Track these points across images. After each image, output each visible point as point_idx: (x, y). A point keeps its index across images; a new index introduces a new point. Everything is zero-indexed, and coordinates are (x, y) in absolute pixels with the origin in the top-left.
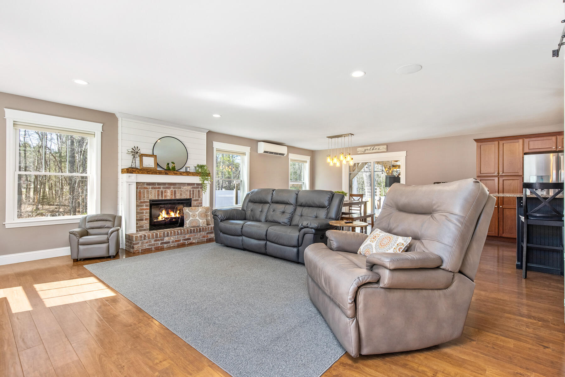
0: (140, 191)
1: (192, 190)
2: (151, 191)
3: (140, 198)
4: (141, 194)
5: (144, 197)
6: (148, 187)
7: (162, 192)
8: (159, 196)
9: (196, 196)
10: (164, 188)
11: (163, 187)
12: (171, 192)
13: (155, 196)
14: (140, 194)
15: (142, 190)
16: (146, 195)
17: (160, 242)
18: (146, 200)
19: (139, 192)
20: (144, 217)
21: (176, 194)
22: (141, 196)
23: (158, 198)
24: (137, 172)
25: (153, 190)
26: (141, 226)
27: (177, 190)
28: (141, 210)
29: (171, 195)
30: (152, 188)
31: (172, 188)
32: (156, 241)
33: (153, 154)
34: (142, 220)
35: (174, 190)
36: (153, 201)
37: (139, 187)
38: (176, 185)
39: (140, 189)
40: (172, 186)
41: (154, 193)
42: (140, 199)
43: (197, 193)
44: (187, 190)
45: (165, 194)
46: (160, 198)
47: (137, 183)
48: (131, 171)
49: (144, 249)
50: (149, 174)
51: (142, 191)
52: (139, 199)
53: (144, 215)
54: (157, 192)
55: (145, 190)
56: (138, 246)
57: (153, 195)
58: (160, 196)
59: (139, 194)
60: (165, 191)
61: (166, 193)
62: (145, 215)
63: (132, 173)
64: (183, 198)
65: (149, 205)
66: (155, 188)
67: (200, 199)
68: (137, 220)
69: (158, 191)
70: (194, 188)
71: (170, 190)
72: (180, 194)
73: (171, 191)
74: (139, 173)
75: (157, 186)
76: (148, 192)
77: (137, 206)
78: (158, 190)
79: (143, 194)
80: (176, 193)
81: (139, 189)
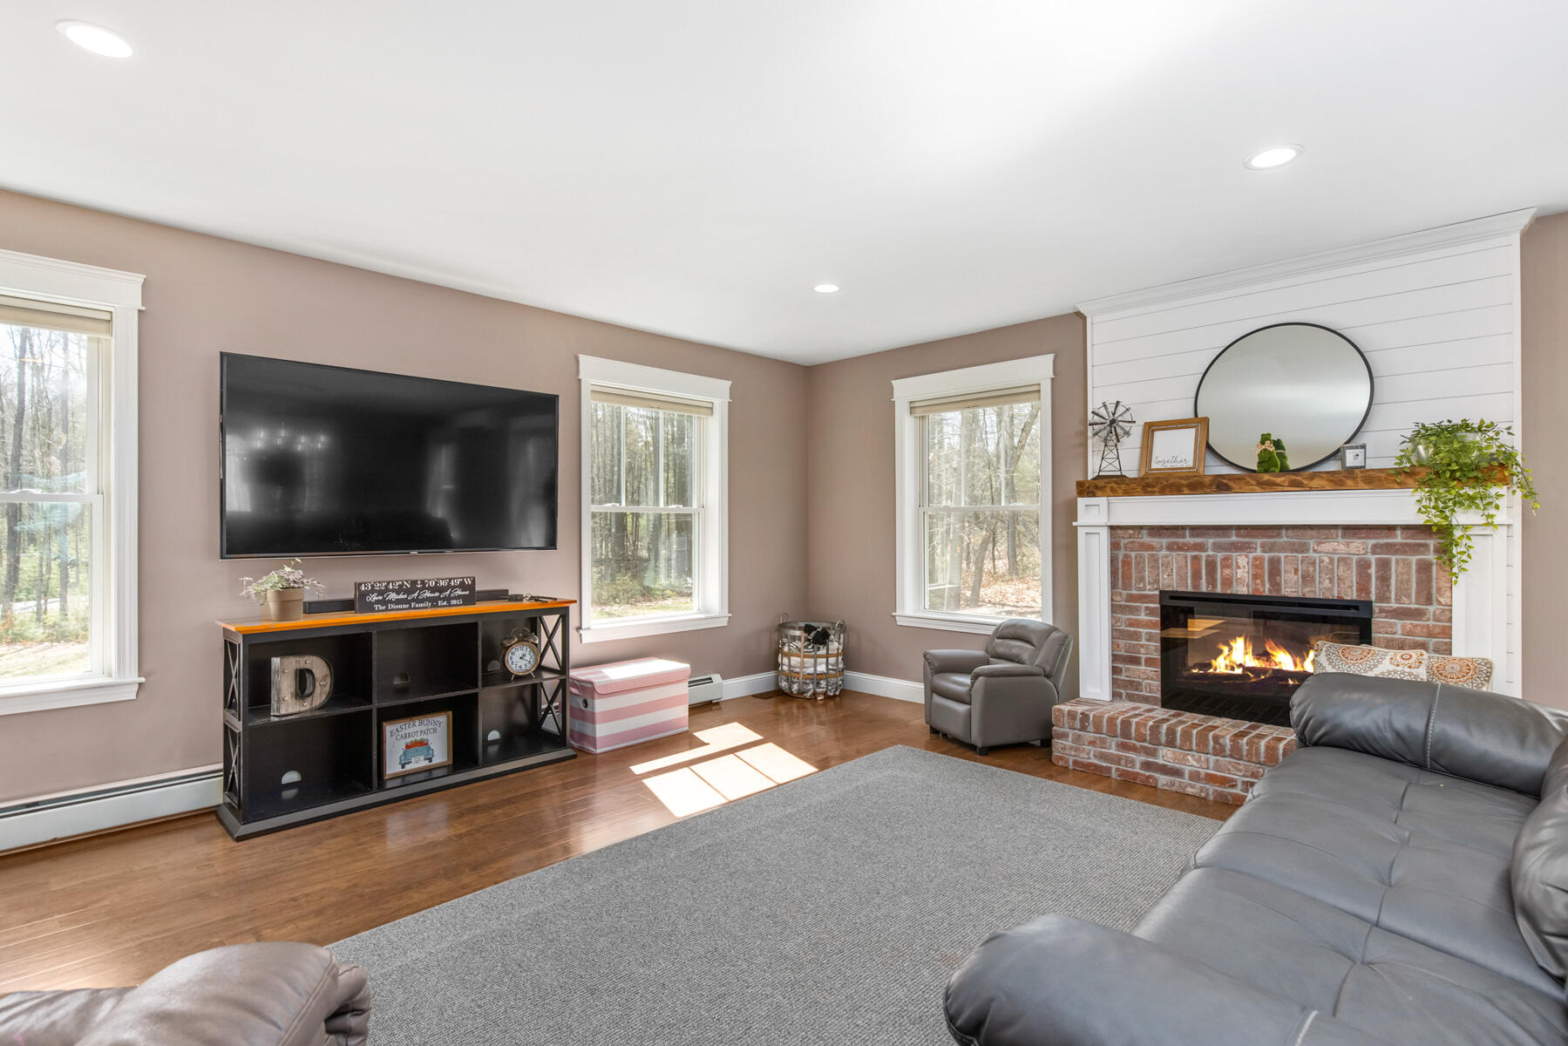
0: (1126, 556)
1: (1373, 558)
2: (1166, 556)
3: (1127, 582)
4: (1130, 569)
5: (1142, 579)
6: (1154, 541)
7: (1211, 565)
8: (1201, 579)
9: (1402, 592)
10: (1218, 547)
11: (1214, 544)
12: (1255, 566)
13: (1183, 578)
14: (1126, 568)
15: (1133, 554)
16: (1149, 572)
17: (1143, 758)
18: (1147, 592)
19: (1122, 561)
20: (1142, 651)
21: (1279, 574)
22: (1131, 574)
23: (1194, 586)
24: (1108, 490)
25: (1174, 554)
26: (1132, 683)
27: (1282, 555)
28: (1131, 625)
29: (1255, 577)
30: (1170, 548)
31: (1259, 550)
32: (1123, 747)
33: (1196, 416)
34: (1136, 661)
35: (1267, 556)
36: (1175, 596)
37: (1123, 542)
38: (1279, 535)
39: (1126, 549)
40: (1259, 541)
41: (1179, 568)
42: (1126, 586)
43: (1409, 573)
44: (1339, 560)
45: (1227, 571)
46: (1204, 588)
47: (1112, 528)
48: (1091, 489)
49: (1082, 763)
50: (1152, 493)
51: (1133, 556)
52: (1123, 584)
53: (1142, 646)
54: (1189, 563)
55: (1146, 554)
56: (1065, 745)
57: (1175, 575)
58: (1204, 581)
59: (1123, 566)
60: (1225, 559)
61: (1229, 566)
62: (1147, 647)
63: (1094, 496)
64: (1319, 595)
65: (1159, 611)
66: (1180, 548)
67: (1431, 609)
68: (1115, 658)
69: (1196, 559)
70: (1390, 548)
71: (1251, 555)
72: (1304, 577)
73: (1255, 559)
74: (1114, 493)
75: (1189, 540)
76: (1155, 560)
77: (1115, 608)
78: (1194, 553)
79: (1136, 569)
80: (1279, 571)
81: (1123, 549)
